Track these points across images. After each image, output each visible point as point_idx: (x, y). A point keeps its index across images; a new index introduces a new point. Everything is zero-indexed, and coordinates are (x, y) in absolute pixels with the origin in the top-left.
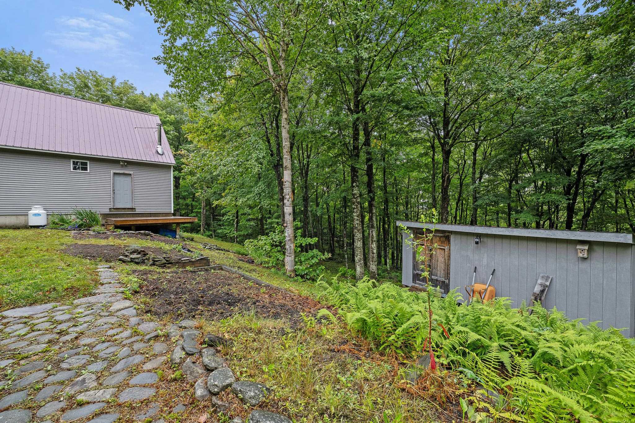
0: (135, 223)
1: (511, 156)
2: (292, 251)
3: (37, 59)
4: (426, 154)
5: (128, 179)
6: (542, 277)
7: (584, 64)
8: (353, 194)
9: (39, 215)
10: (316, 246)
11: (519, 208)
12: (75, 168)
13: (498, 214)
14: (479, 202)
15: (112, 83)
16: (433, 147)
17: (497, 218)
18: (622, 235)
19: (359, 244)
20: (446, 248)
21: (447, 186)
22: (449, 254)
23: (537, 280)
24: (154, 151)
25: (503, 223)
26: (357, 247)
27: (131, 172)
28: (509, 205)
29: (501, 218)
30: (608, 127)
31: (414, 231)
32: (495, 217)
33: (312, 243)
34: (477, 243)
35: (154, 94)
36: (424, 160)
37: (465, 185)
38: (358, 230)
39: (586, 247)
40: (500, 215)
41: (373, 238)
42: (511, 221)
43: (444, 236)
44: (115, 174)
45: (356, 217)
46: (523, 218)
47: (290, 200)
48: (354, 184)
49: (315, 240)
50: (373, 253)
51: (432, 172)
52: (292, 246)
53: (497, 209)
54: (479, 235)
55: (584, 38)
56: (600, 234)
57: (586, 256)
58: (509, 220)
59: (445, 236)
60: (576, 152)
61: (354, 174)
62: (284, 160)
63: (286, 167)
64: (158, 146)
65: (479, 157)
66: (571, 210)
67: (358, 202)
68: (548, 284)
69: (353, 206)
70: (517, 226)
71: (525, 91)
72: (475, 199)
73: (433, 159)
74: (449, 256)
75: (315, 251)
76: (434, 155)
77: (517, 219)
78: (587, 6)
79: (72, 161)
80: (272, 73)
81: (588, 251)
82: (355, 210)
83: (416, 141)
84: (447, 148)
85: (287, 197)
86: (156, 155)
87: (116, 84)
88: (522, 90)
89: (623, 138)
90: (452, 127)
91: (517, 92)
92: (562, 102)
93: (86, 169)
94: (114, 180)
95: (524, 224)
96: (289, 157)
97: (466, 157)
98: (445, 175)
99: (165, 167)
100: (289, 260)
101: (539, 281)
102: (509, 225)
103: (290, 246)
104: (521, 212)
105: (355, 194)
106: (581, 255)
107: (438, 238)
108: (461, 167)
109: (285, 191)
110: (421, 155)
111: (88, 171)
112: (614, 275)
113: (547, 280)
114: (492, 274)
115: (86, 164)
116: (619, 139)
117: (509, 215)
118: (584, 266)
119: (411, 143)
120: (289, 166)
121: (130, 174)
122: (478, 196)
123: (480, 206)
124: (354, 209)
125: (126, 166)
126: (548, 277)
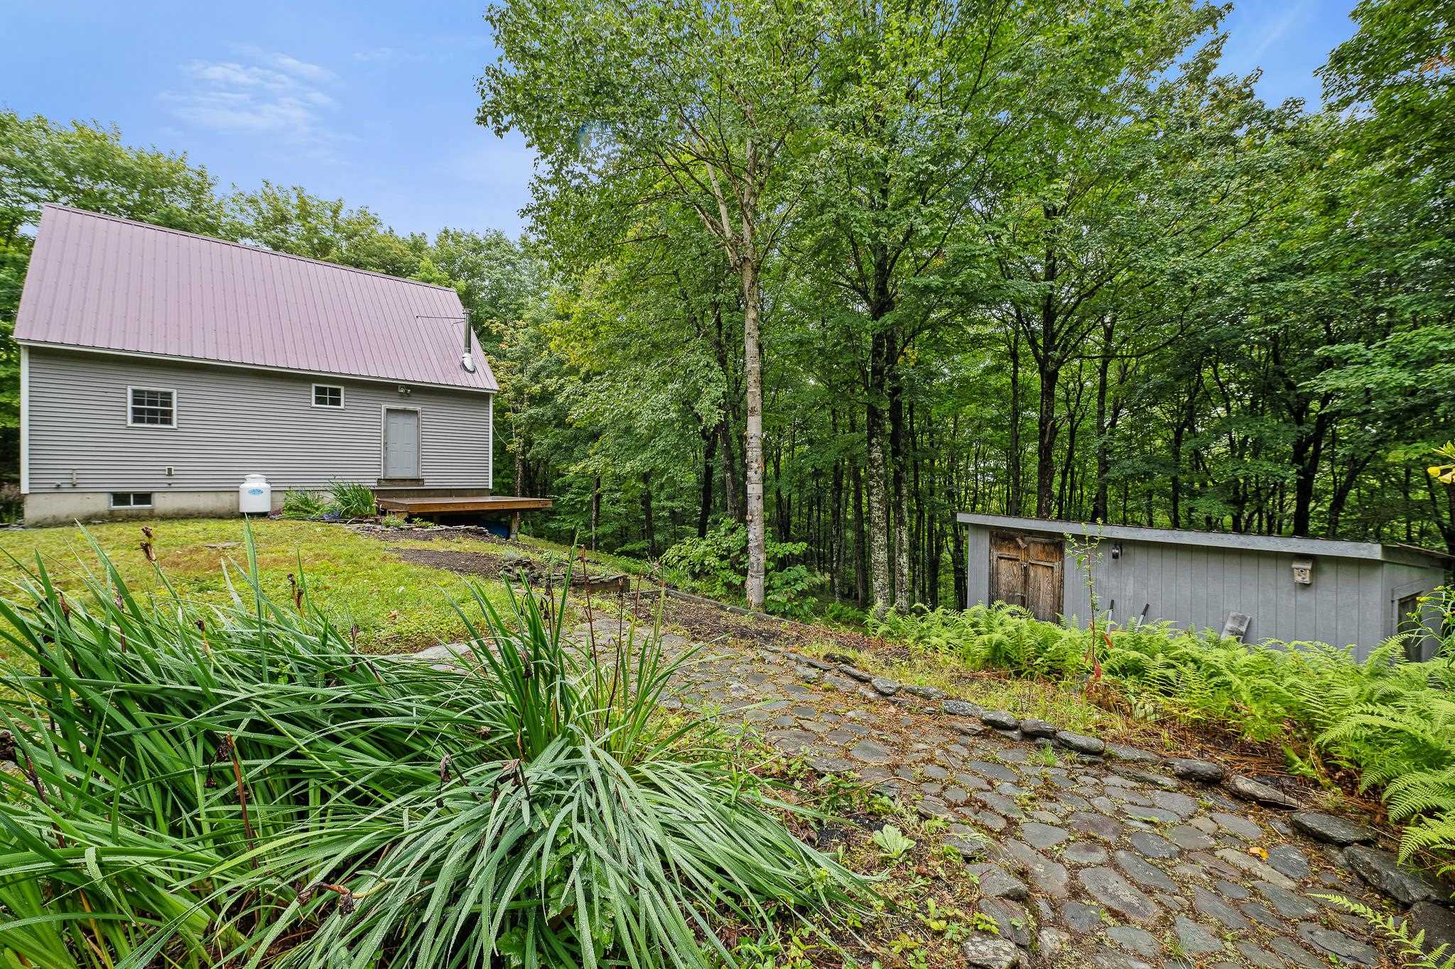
0: (443, 509)
1: (1178, 378)
2: (762, 568)
3: (199, 169)
4: (998, 369)
5: (412, 421)
6: (1234, 618)
7: (1322, 214)
8: (870, 460)
9: (260, 492)
10: (804, 559)
11: (1197, 485)
12: (319, 401)
13: (1150, 497)
14: (1114, 473)
15: (336, 212)
16: (1014, 356)
17: (1149, 505)
18: (1365, 545)
19: (880, 556)
20: (1057, 565)
21: (1051, 443)
22: (1062, 575)
23: (1224, 624)
24: (458, 364)
25: (1162, 518)
26: (876, 561)
27: (418, 408)
28: (1174, 480)
29: (1158, 504)
30: (1361, 346)
31: (991, 533)
32: (1144, 501)
33: (796, 553)
34: (1115, 556)
35: (417, 235)
36: (993, 381)
37: (1081, 433)
38: (880, 529)
39: (1309, 566)
40: (1155, 498)
41: (901, 544)
42: (1180, 512)
43: (1052, 544)
44: (388, 410)
45: (875, 505)
46: (1203, 507)
47: (760, 471)
48: (874, 441)
49: (802, 546)
50: (902, 575)
51: (1010, 406)
52: (762, 557)
53: (1149, 485)
54: (1119, 543)
55: (1320, 168)
56: (1330, 543)
57: (1307, 580)
58: (1176, 510)
59: (1056, 544)
60: (1303, 387)
61: (873, 421)
62: (749, 398)
63: (753, 410)
64: (466, 355)
65: (1113, 375)
66: (1305, 491)
67: (881, 476)
68: (1243, 629)
69: (871, 483)
70: (1192, 525)
71: (1208, 276)
72: (1104, 466)
73: (1014, 380)
74: (1062, 581)
75: (801, 569)
76: (1016, 372)
77: (1191, 510)
78: (1329, 100)
79: (314, 385)
80: (729, 235)
81: (1312, 571)
82: (875, 491)
83: (976, 341)
84: (1051, 367)
85: (755, 465)
86: (463, 372)
87: (343, 214)
88: (1199, 273)
89: (1386, 369)
90: (1061, 326)
91: (1191, 276)
92: (1278, 292)
93: (337, 402)
94: (386, 423)
95: (1208, 519)
96: (758, 391)
97: (1084, 377)
98: (1047, 422)
99: (479, 398)
100: (754, 585)
101: (1229, 625)
102: (1176, 524)
103: (757, 559)
104: (1200, 494)
105: (875, 460)
106: (1299, 579)
107: (1040, 547)
108: (1073, 396)
109: (749, 454)
110: (988, 371)
111: (342, 406)
112: (1355, 613)
113: (1241, 624)
114: (1144, 613)
115: (337, 392)
116: (1378, 370)
117: (1175, 500)
118: (1304, 597)
119: (968, 346)
120: (759, 407)
121: (416, 412)
122: (1109, 458)
123: (1115, 482)
124: (873, 487)
125: (409, 395)
126: (1244, 618)
